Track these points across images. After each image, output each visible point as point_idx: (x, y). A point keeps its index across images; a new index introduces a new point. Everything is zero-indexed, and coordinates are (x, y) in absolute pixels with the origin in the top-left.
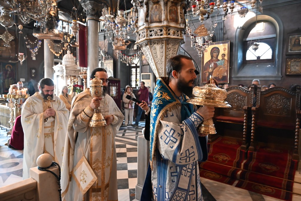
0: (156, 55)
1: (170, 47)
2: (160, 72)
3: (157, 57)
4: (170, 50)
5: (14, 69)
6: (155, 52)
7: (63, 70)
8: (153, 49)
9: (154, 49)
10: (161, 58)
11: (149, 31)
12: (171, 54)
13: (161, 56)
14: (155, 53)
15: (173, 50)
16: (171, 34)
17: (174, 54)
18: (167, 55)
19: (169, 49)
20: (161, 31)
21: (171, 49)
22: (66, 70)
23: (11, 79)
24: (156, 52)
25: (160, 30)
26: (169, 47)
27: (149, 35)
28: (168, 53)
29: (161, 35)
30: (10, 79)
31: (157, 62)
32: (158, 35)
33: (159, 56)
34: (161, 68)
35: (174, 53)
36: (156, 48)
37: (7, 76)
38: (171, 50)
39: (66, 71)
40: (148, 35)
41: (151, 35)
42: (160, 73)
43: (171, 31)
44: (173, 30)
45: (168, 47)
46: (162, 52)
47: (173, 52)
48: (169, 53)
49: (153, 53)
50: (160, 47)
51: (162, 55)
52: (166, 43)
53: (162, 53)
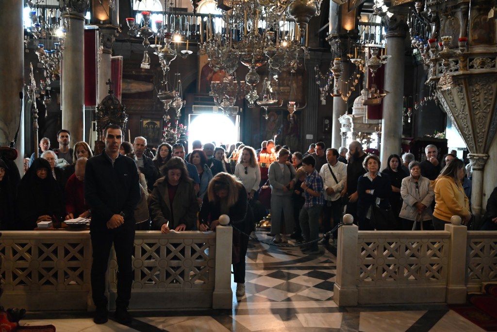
0: (453, 104)
1: (478, 88)
2: (466, 133)
3: (455, 107)
4: (478, 93)
5: (299, 120)
6: (451, 99)
7: (350, 123)
8: (447, 94)
9: (449, 94)
10: (463, 109)
11: (437, 65)
12: (481, 101)
13: (462, 105)
14: (451, 101)
15: (485, 93)
16: (476, 66)
17: (491, 99)
18: (473, 103)
19: (475, 91)
20: (457, 62)
21: (480, 91)
22: (354, 123)
23: (294, 136)
24: (453, 99)
25: (454, 61)
26: (475, 89)
27: (437, 72)
28: (474, 100)
29: (457, 70)
30: (292, 135)
31: (457, 116)
32: (451, 71)
33: (458, 106)
34: (465, 127)
35: (490, 97)
36: (452, 92)
37: (289, 131)
38: (482, 94)
39: (354, 126)
40: (435, 71)
41: (442, 70)
42: (466, 135)
43: (477, 61)
44: (481, 59)
45: (473, 89)
46: (463, 98)
47: (486, 97)
48: (477, 100)
49: (448, 101)
50: (458, 90)
51: (464, 104)
52: (465, 83)
53: (462, 100)
